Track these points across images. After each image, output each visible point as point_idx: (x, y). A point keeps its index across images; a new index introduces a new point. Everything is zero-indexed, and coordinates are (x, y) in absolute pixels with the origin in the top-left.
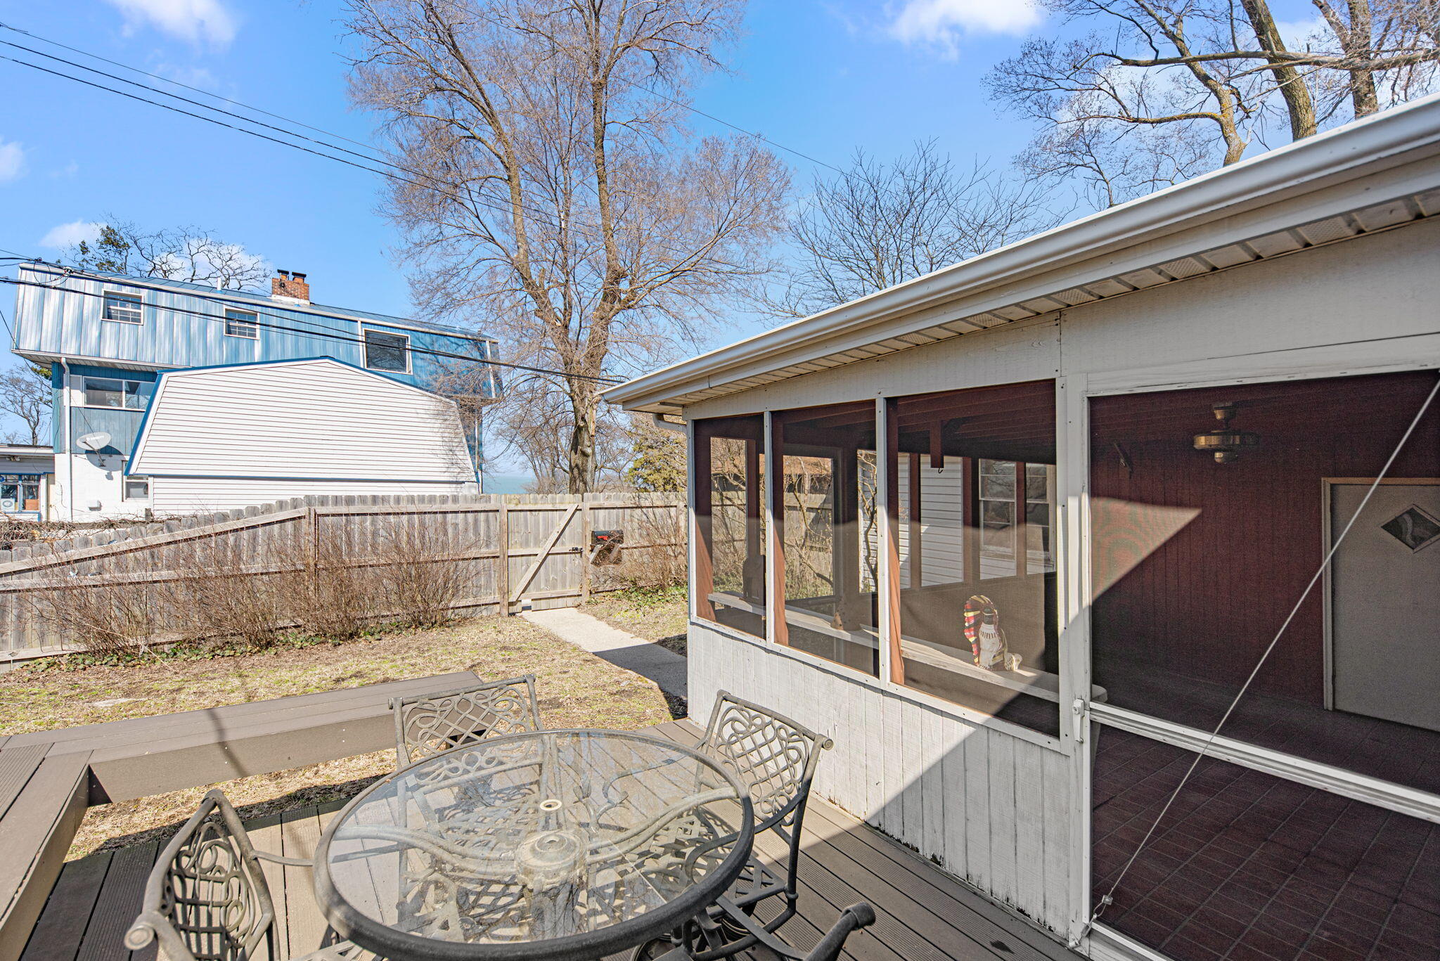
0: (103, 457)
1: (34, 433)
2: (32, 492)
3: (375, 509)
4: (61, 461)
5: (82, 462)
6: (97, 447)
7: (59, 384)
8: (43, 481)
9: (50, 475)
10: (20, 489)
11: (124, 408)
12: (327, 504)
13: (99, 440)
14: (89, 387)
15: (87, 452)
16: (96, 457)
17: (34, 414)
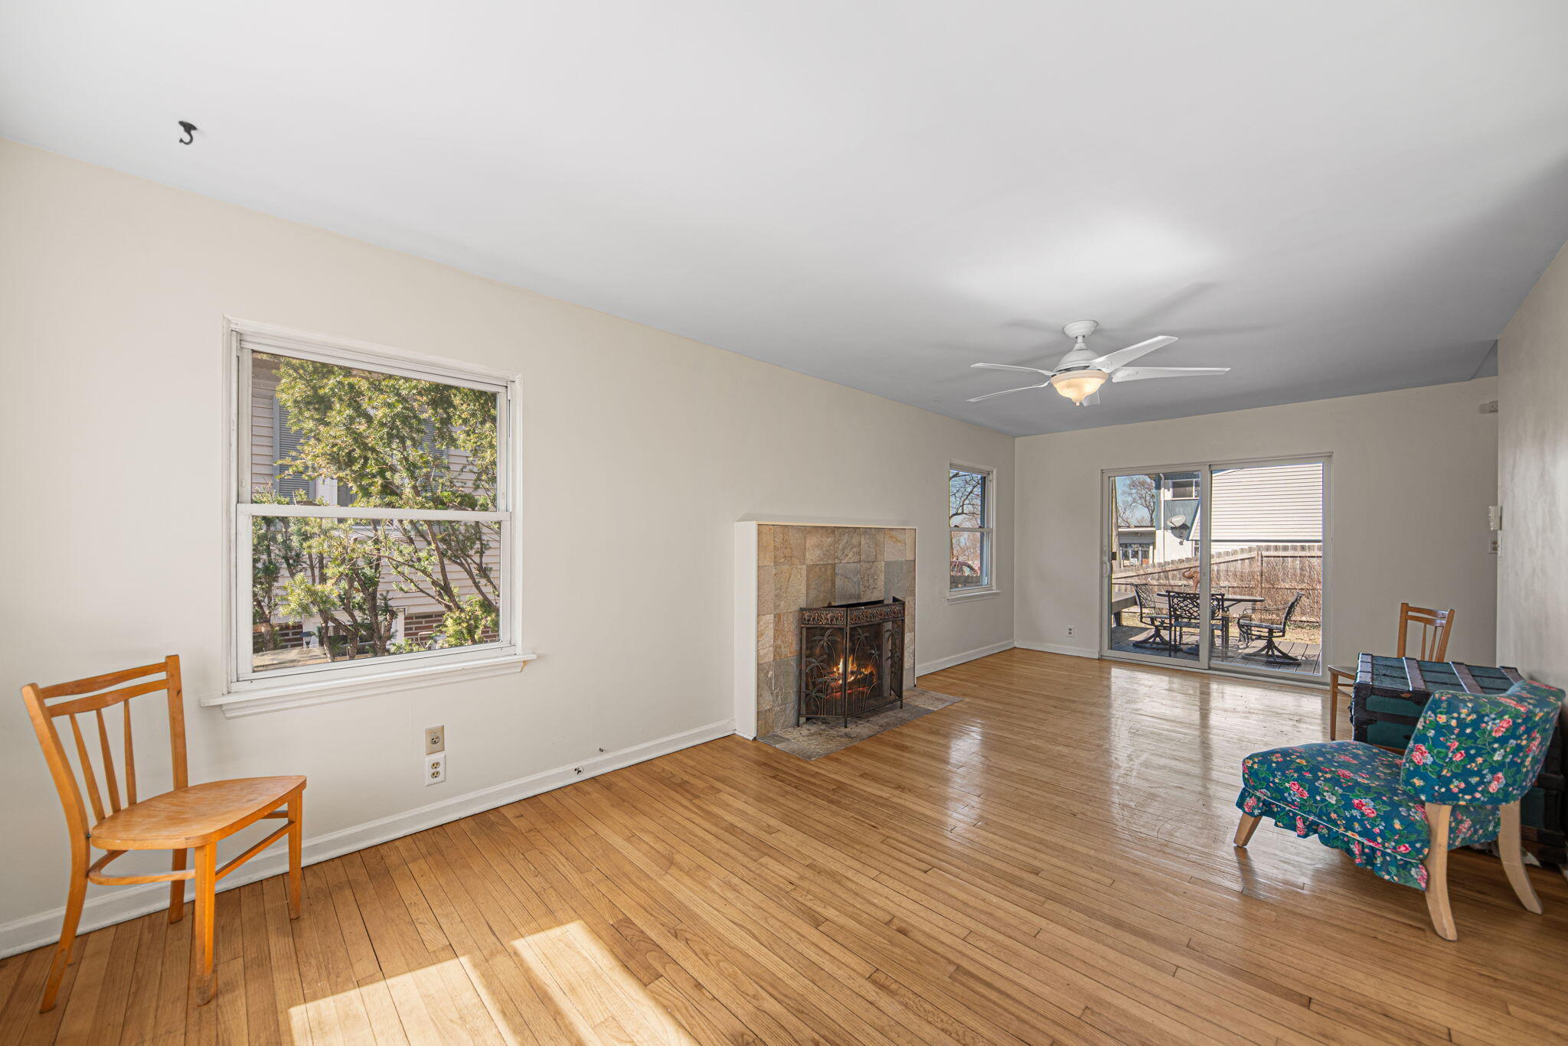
0: (1181, 531)
1: (1151, 517)
2: (1145, 555)
3: (1303, 554)
4: (1159, 534)
5: (1169, 533)
6: (1178, 525)
7: (1158, 487)
8: (1151, 547)
9: (1154, 544)
10: (1140, 553)
11: (1194, 498)
12: (1270, 550)
13: (1178, 520)
14: (1175, 485)
15: (1172, 528)
16: (1177, 531)
17: (1152, 504)
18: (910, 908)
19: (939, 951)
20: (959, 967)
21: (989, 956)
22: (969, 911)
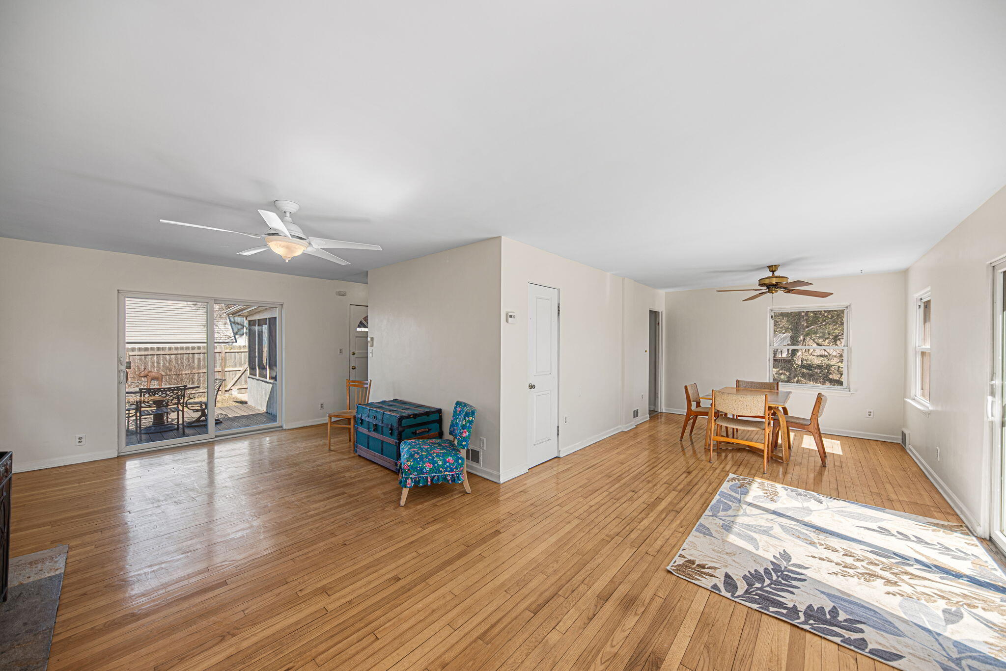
18: (418, 657)
19: (465, 646)
20: (480, 638)
21: (470, 621)
22: (428, 621)
